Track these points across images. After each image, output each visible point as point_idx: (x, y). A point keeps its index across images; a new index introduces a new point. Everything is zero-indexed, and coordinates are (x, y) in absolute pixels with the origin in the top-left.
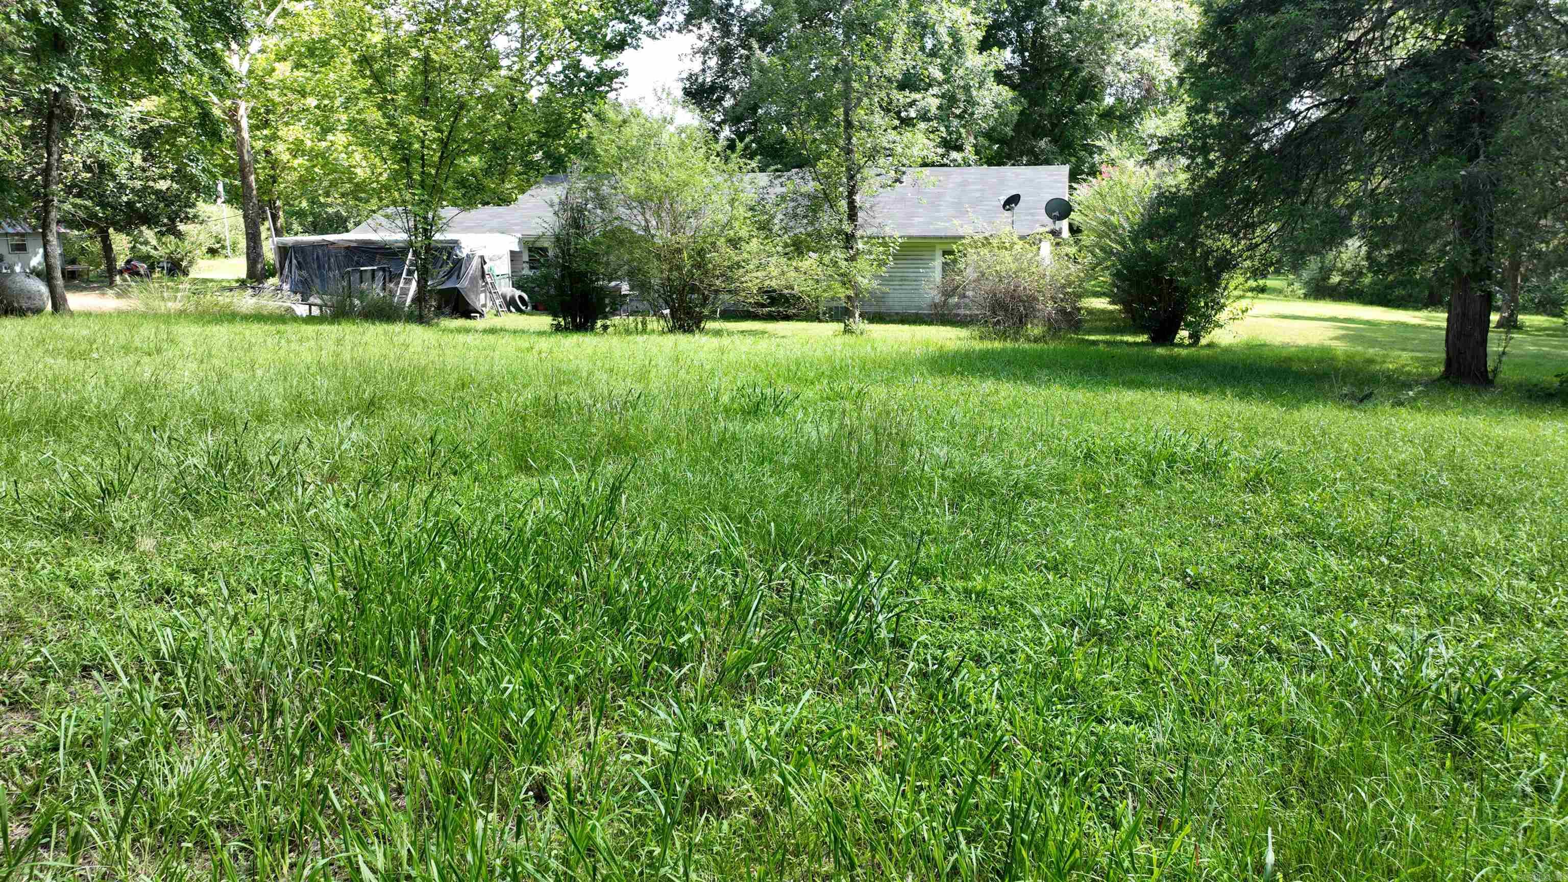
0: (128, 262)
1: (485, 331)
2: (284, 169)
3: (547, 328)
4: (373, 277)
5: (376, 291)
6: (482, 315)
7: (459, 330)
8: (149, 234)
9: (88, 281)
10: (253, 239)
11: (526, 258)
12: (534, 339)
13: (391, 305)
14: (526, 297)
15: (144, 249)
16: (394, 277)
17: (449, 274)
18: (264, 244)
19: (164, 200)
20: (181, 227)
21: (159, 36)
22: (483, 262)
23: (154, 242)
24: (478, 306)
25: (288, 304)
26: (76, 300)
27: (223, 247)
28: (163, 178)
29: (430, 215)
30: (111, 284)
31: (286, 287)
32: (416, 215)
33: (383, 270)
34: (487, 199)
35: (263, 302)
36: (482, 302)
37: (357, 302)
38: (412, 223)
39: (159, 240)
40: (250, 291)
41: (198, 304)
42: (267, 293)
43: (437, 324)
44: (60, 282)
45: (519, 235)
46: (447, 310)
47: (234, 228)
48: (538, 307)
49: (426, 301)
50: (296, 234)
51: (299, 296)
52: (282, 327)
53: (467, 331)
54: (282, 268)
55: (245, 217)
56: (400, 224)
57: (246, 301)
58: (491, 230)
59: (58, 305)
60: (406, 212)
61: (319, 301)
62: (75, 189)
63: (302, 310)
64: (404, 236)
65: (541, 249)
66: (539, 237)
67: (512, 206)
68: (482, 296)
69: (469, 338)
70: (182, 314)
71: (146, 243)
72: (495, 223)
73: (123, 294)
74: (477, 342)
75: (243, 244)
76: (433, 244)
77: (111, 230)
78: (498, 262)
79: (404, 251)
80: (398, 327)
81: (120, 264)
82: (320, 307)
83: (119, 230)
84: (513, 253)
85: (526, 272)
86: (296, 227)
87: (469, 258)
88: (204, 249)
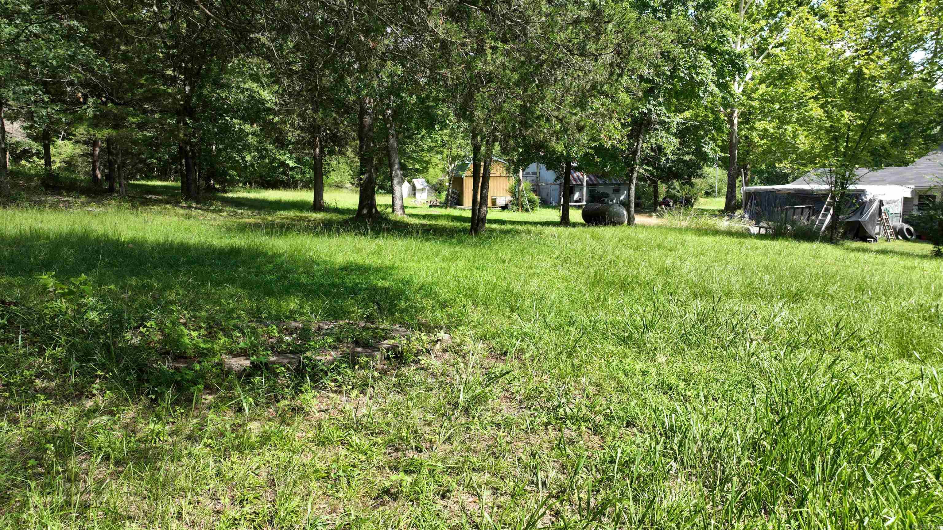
0: (664, 199)
1: (878, 252)
2: (755, 146)
3: (928, 253)
4: (802, 213)
5: (804, 221)
6: (875, 240)
7: (858, 250)
8: (676, 184)
9: (644, 208)
10: (732, 187)
11: (916, 202)
12: (917, 261)
13: (811, 230)
14: (912, 229)
15: (673, 192)
16: (816, 212)
17: (855, 212)
18: (737, 189)
19: (687, 165)
20: (693, 180)
21: (699, 78)
22: (881, 203)
23: (678, 188)
24: (873, 234)
25: (747, 226)
26: (639, 219)
27: (714, 191)
28: (688, 153)
29: (847, 174)
30: (655, 211)
31: (747, 216)
32: (837, 174)
33: (810, 208)
34: (891, 162)
35: (733, 224)
36: (877, 230)
37: (789, 227)
38: (833, 179)
39: (681, 187)
40: (726, 218)
41: (697, 224)
42: (735, 220)
43: (842, 244)
44: (633, 209)
45: (913, 186)
46: (851, 236)
47: (721, 180)
48: (920, 237)
49: (836, 229)
50: (756, 184)
51: (754, 222)
52: (742, 240)
53: (865, 251)
54: (746, 205)
55: (729, 175)
56: (825, 179)
57: (724, 224)
58: (891, 183)
59: (631, 221)
60: (831, 172)
61: (765, 225)
62: (645, 161)
63: (755, 230)
64: (828, 187)
65: (930, 196)
66: (930, 189)
67: (911, 166)
68: (877, 227)
69: (867, 256)
70: (688, 229)
71: (674, 188)
72: (893, 178)
73: (661, 216)
74: (872, 260)
75: (725, 190)
76: (847, 192)
77: (659, 182)
78: (893, 205)
79: (825, 196)
80: (815, 245)
81: (660, 199)
82: (766, 229)
83: (662, 182)
84: (906, 199)
85: (915, 213)
86: (756, 179)
87: (871, 202)
88: (703, 192)
